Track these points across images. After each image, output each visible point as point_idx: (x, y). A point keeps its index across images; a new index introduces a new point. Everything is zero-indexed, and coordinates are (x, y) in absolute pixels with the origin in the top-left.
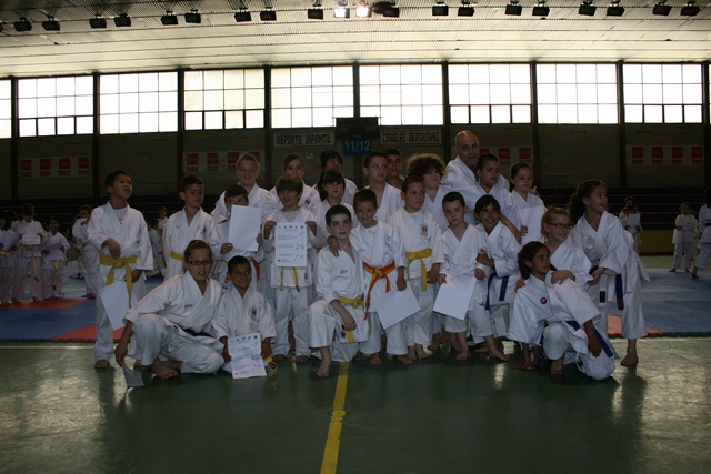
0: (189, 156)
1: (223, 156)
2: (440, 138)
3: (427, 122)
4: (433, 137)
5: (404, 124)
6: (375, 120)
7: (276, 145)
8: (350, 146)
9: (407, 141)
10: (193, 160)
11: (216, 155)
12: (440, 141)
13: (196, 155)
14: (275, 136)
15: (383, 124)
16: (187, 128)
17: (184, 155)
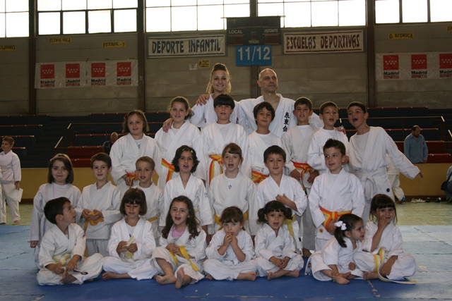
0: (43, 67)
1: (85, 67)
2: (361, 43)
3: (344, 23)
4: (353, 41)
5: (314, 25)
6: (275, 20)
7: (150, 53)
8: (245, 54)
9: (318, 47)
10: (49, 72)
11: (77, 66)
12: (361, 47)
13: (52, 67)
14: (150, 42)
15: (287, 26)
16: (41, 33)
17: (38, 67)
